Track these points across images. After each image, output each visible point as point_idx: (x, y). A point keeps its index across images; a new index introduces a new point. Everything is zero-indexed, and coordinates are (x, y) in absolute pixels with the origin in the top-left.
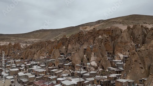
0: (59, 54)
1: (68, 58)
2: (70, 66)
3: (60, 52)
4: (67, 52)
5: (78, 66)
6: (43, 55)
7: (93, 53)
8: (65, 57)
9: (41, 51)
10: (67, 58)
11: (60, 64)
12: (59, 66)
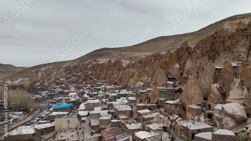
0: (165, 78)
1: (180, 89)
2: (178, 107)
3: (167, 75)
4: (182, 74)
5: (193, 109)
6: (143, 79)
7: (237, 81)
8: (176, 87)
9: (140, 73)
10: (177, 88)
11: (160, 99)
12: (157, 103)
